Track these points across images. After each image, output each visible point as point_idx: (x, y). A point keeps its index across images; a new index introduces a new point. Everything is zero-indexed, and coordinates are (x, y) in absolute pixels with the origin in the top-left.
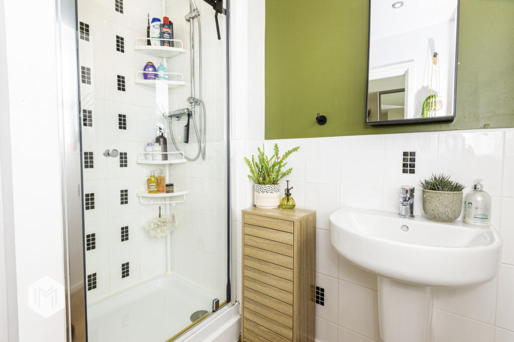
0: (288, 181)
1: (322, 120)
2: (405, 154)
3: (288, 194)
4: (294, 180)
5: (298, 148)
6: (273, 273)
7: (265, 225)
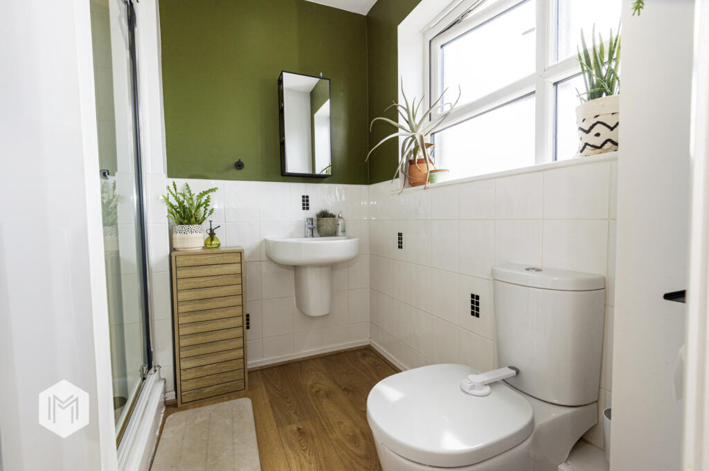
0: (211, 221)
1: (239, 165)
2: (303, 197)
3: (212, 234)
4: (215, 220)
5: (216, 189)
6: (220, 306)
7: (208, 262)
